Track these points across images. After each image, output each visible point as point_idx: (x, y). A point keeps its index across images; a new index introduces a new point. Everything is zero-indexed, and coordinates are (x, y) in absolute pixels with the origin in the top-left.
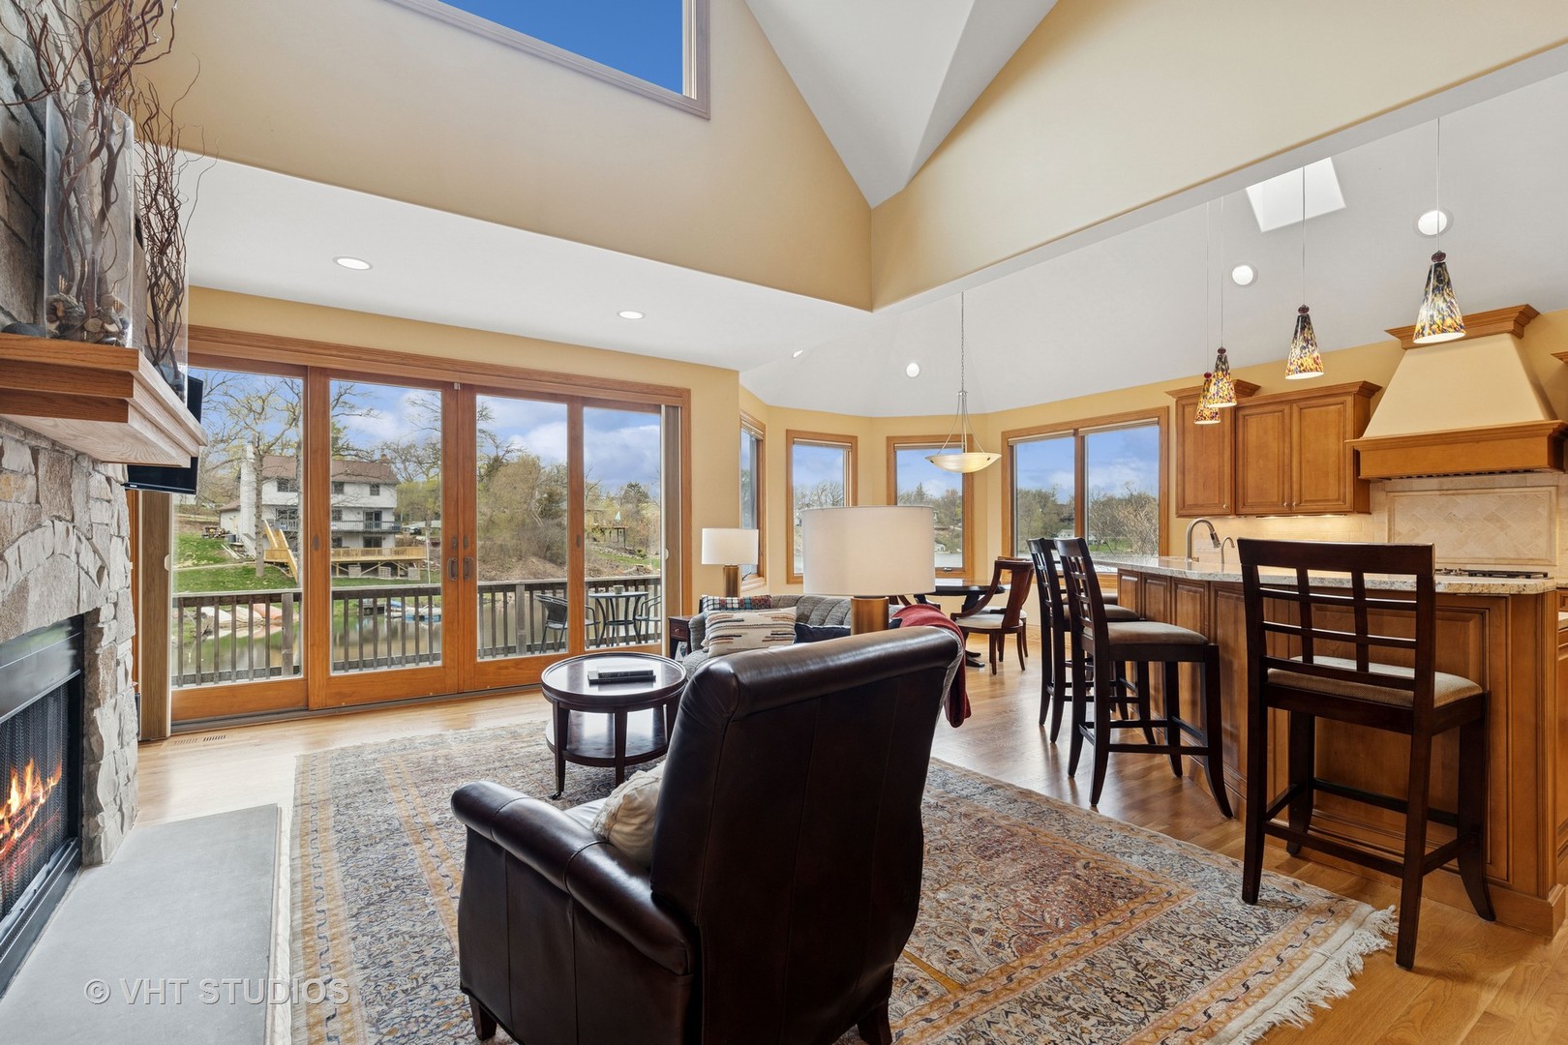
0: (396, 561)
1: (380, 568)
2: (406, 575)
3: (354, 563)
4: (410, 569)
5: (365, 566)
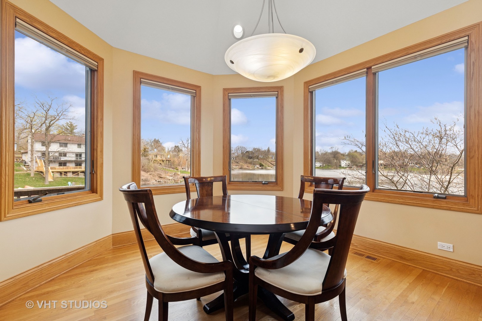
1: (80, 173)
3: (70, 172)
5: (74, 173)
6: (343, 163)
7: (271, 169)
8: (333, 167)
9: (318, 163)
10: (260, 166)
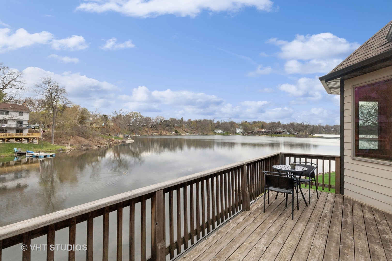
0: (29, 137)
1: (23, 140)
2: (33, 142)
3: (12, 138)
4: (34, 140)
5: (17, 139)
6: (238, 131)
7: (185, 135)
8: (231, 134)
9: (220, 130)
10: (176, 133)
